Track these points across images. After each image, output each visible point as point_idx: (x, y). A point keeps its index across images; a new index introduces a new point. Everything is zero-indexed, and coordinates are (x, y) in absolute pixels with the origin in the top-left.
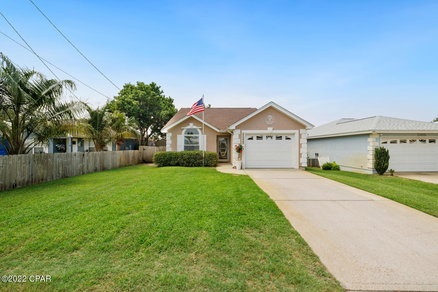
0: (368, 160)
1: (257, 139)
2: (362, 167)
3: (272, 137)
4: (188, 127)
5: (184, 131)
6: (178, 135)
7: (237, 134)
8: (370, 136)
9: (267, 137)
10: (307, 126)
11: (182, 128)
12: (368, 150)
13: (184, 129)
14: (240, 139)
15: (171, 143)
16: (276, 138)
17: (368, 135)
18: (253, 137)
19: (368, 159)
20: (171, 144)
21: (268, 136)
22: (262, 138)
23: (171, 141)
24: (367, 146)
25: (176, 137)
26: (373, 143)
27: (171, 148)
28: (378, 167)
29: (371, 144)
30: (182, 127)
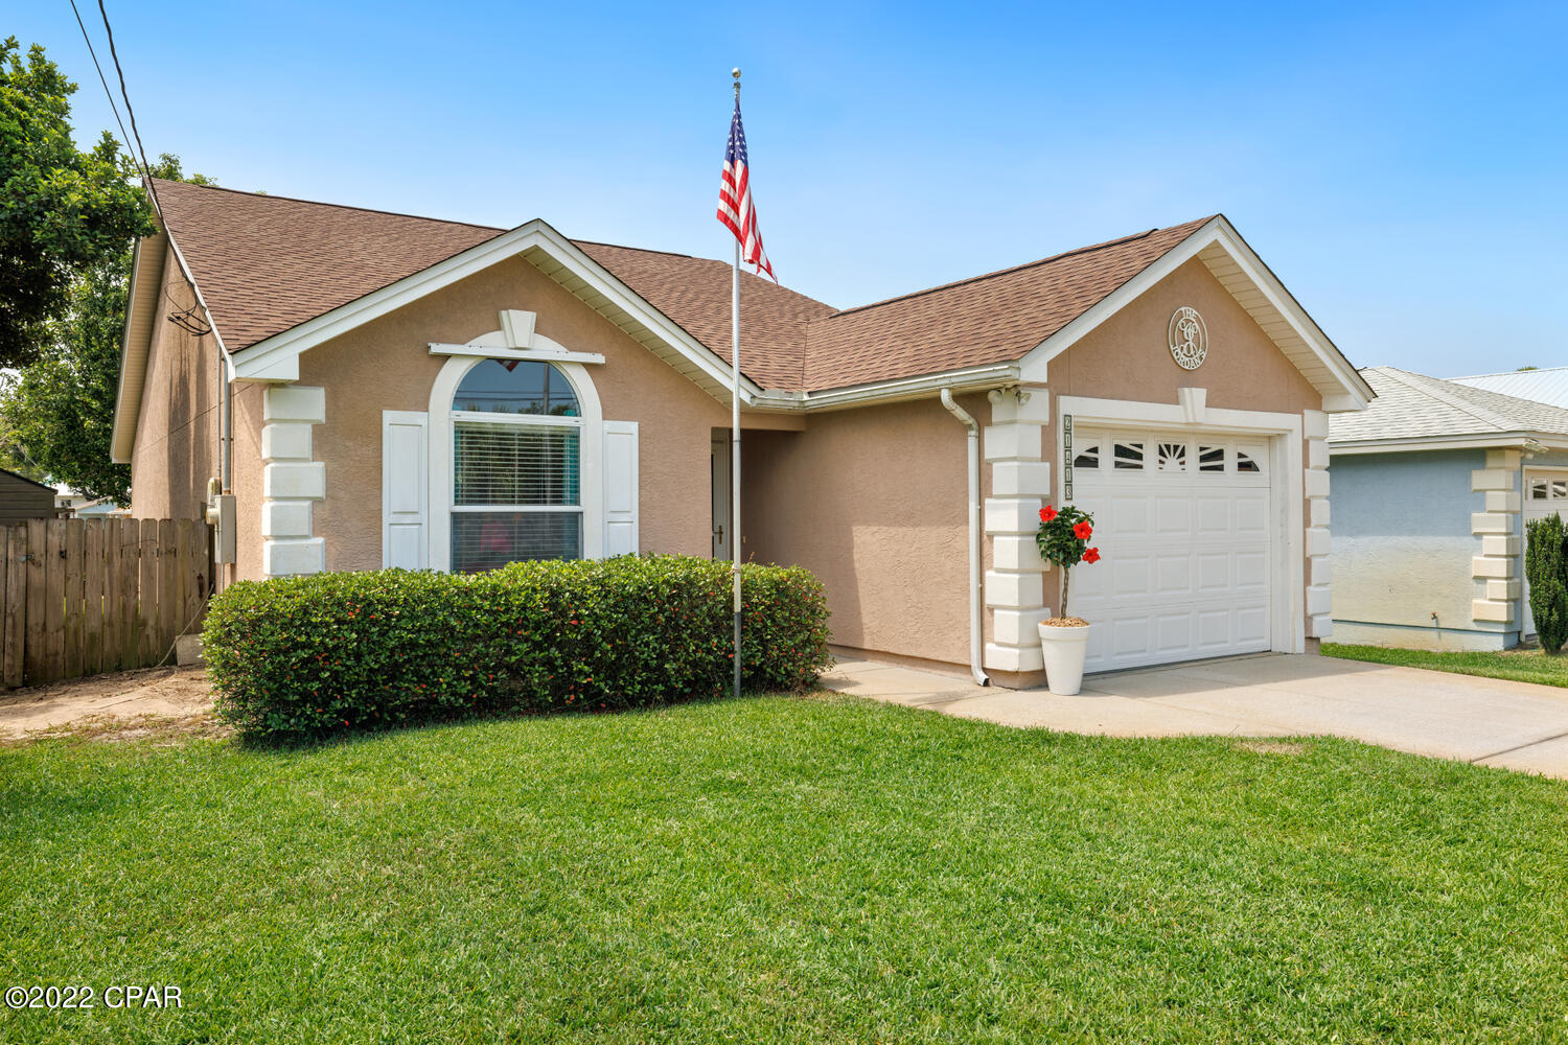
0: (1474, 584)
1: (1117, 464)
2: (1435, 617)
3: (1182, 454)
4: (492, 345)
5: (450, 379)
6: (388, 416)
7: (1031, 423)
8: (1490, 463)
9: (1162, 453)
10: (1346, 393)
11: (436, 348)
12: (1475, 530)
13: (447, 357)
14: (1048, 465)
15: (320, 492)
16: (1203, 459)
17: (1476, 456)
18: (1095, 450)
19: (1477, 578)
20: (316, 501)
21: (1168, 447)
22: (1139, 457)
23: (320, 465)
24: (1470, 514)
25: (373, 436)
26: (1507, 496)
27: (320, 540)
28: (1551, 615)
29: (1496, 500)
30: (438, 341)
